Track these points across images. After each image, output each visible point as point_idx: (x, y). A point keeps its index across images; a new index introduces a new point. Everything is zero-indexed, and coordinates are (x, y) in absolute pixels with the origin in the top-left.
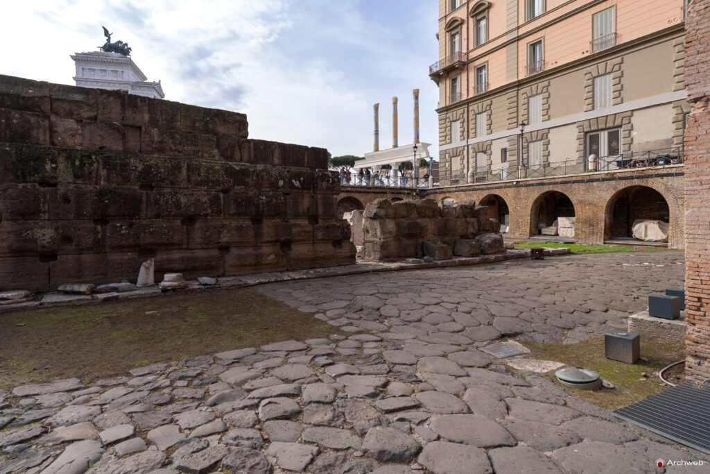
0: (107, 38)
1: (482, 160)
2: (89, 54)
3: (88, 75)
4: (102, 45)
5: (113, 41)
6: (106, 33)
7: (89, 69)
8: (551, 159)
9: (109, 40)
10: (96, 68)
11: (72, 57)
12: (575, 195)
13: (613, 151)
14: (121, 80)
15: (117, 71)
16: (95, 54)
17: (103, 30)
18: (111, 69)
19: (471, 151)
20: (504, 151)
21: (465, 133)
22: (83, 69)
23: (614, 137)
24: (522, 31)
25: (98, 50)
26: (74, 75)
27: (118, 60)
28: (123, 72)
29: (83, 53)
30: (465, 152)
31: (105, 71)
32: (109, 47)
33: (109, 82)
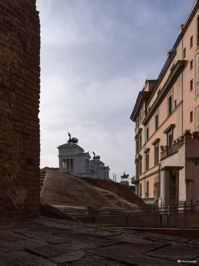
0: (69, 137)
2: (64, 145)
3: (63, 154)
4: (68, 140)
7: (63, 151)
10: (65, 151)
11: (58, 148)
14: (73, 154)
15: (72, 151)
17: (68, 134)
18: (70, 150)
22: (61, 152)
25: (66, 143)
27: (72, 146)
28: (74, 151)
29: (61, 146)
31: (68, 151)
33: (69, 156)
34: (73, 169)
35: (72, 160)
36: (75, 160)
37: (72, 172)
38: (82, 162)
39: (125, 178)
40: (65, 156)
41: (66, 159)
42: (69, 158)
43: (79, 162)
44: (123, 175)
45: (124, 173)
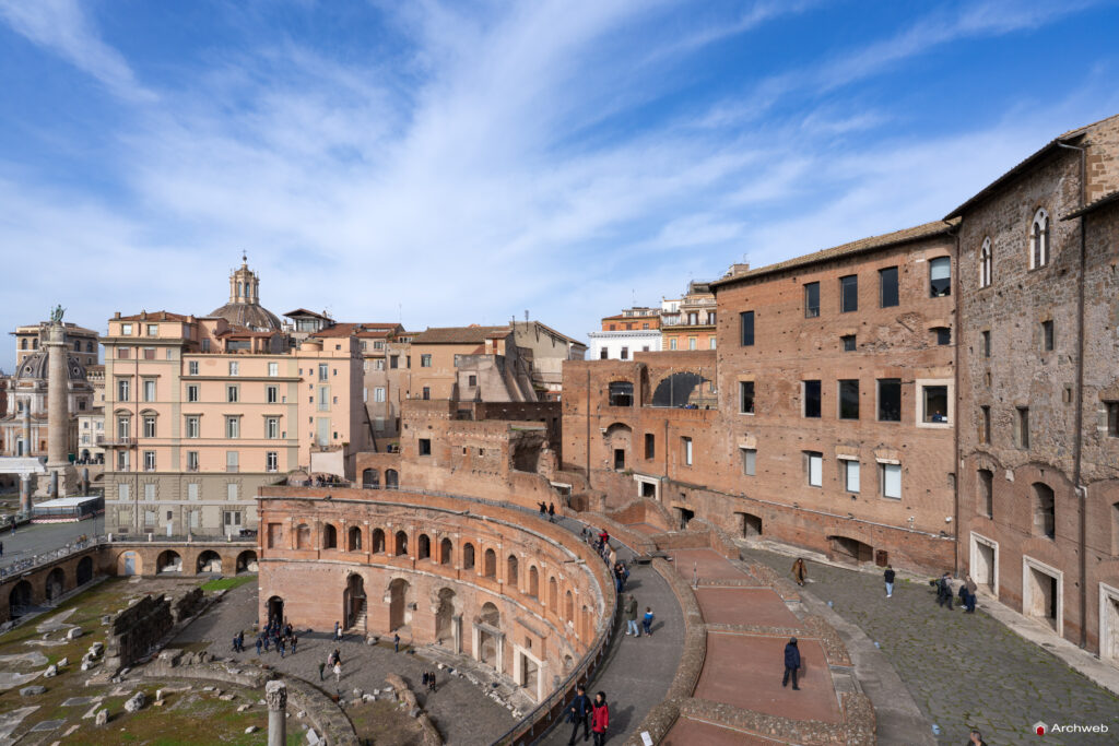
1: (151, 517)
8: (203, 522)
12: (222, 553)
13: (238, 522)
19: (139, 510)
20: (170, 515)
21: (134, 496)
23: (238, 515)
24: (183, 442)
30: (134, 509)
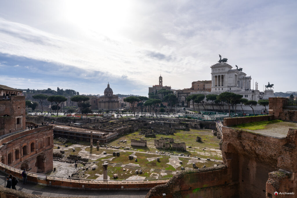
2: (216, 65)
3: (215, 72)
4: (219, 61)
5: (222, 59)
6: (220, 56)
7: (215, 70)
9: (221, 58)
10: (217, 69)
11: (211, 67)
14: (224, 71)
15: (223, 69)
16: (217, 64)
25: (218, 63)
26: (211, 72)
27: (223, 65)
28: (225, 69)
29: (214, 65)
31: (220, 69)
32: (220, 61)
33: (221, 73)
34: (224, 83)
35: (222, 76)
36: (226, 76)
37: (223, 86)
38: (232, 77)
39: (269, 87)
40: (217, 73)
41: (217, 75)
42: (221, 75)
43: (229, 78)
44: (267, 85)
45: (269, 83)
